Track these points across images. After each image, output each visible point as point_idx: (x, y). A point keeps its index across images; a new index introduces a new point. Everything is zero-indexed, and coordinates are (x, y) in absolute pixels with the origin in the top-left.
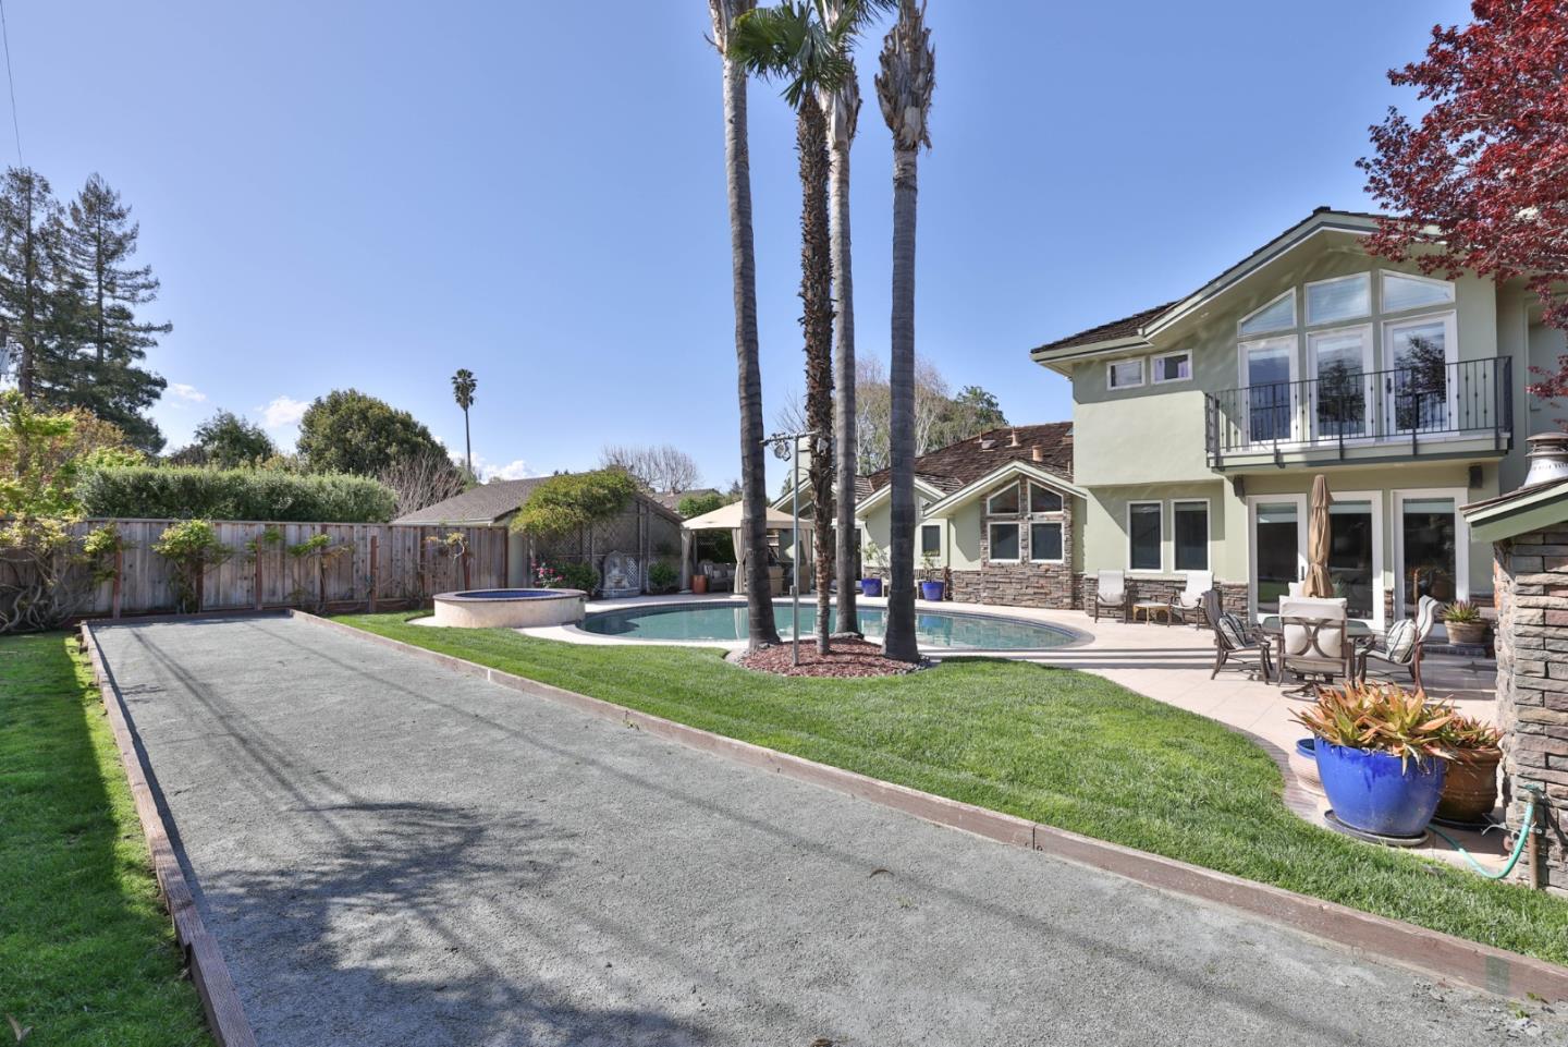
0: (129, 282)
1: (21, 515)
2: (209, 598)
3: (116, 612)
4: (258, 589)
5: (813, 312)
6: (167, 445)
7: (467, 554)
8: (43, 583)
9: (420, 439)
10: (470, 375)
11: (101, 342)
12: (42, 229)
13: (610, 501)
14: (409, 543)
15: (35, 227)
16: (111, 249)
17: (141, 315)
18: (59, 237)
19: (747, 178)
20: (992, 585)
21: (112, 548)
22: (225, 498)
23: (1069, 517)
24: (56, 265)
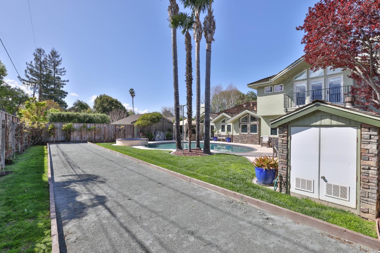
0: (60, 71)
1: (37, 122)
2: (72, 139)
3: (54, 141)
4: (81, 137)
5: (188, 79)
6: (68, 107)
7: (125, 130)
8: (41, 135)
9: (119, 105)
10: (133, 90)
11: (55, 84)
12: (43, 60)
13: (156, 119)
14: (113, 128)
15: (42, 60)
16: (56, 64)
17: (63, 78)
18: (46, 62)
19: (176, 50)
20: (242, 138)
21: (53, 129)
22: (75, 119)
23: (259, 123)
24: (46, 68)
